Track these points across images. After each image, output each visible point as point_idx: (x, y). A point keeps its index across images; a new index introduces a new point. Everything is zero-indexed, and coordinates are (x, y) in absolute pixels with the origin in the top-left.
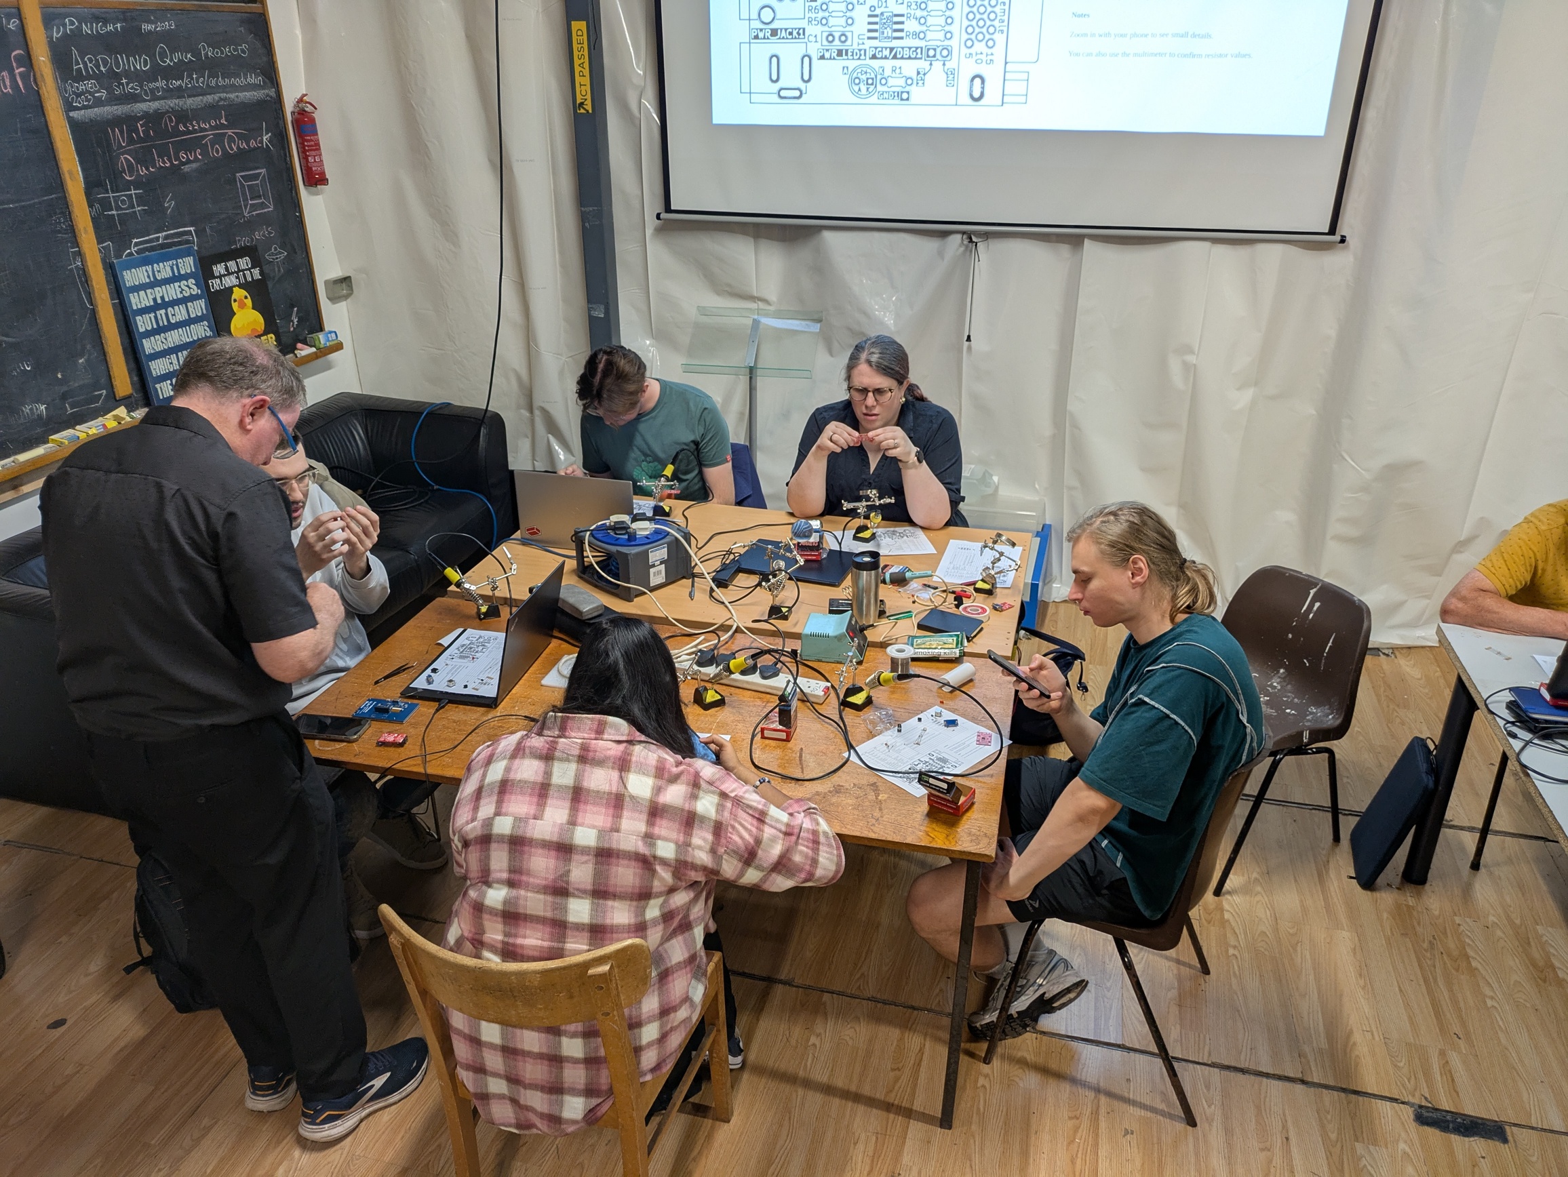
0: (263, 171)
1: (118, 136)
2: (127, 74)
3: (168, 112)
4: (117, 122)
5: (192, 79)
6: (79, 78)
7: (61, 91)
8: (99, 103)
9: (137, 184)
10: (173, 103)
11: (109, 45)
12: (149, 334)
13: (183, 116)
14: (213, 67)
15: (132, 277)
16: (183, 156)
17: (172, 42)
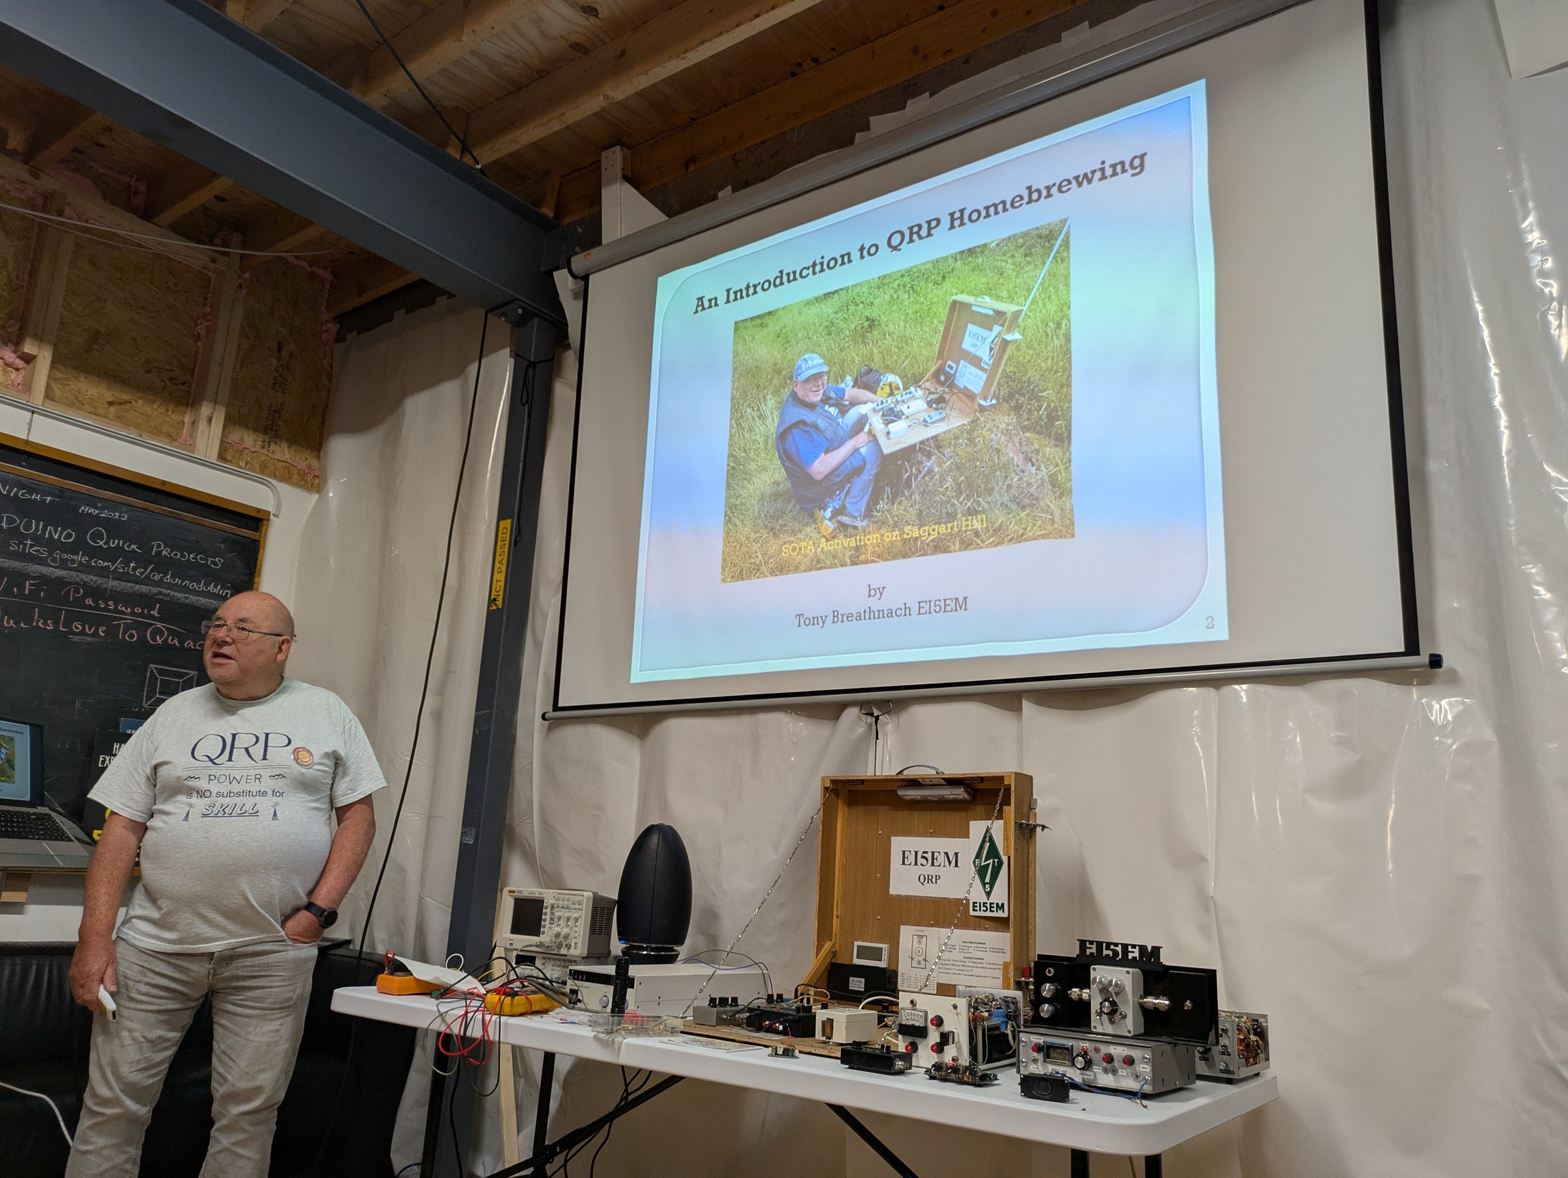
0: (193, 673)
2: (38, 540)
3: (77, 583)
5: (129, 566)
10: (86, 578)
11: (26, 509)
13: (97, 593)
14: (162, 565)
16: (77, 626)
17: (115, 529)
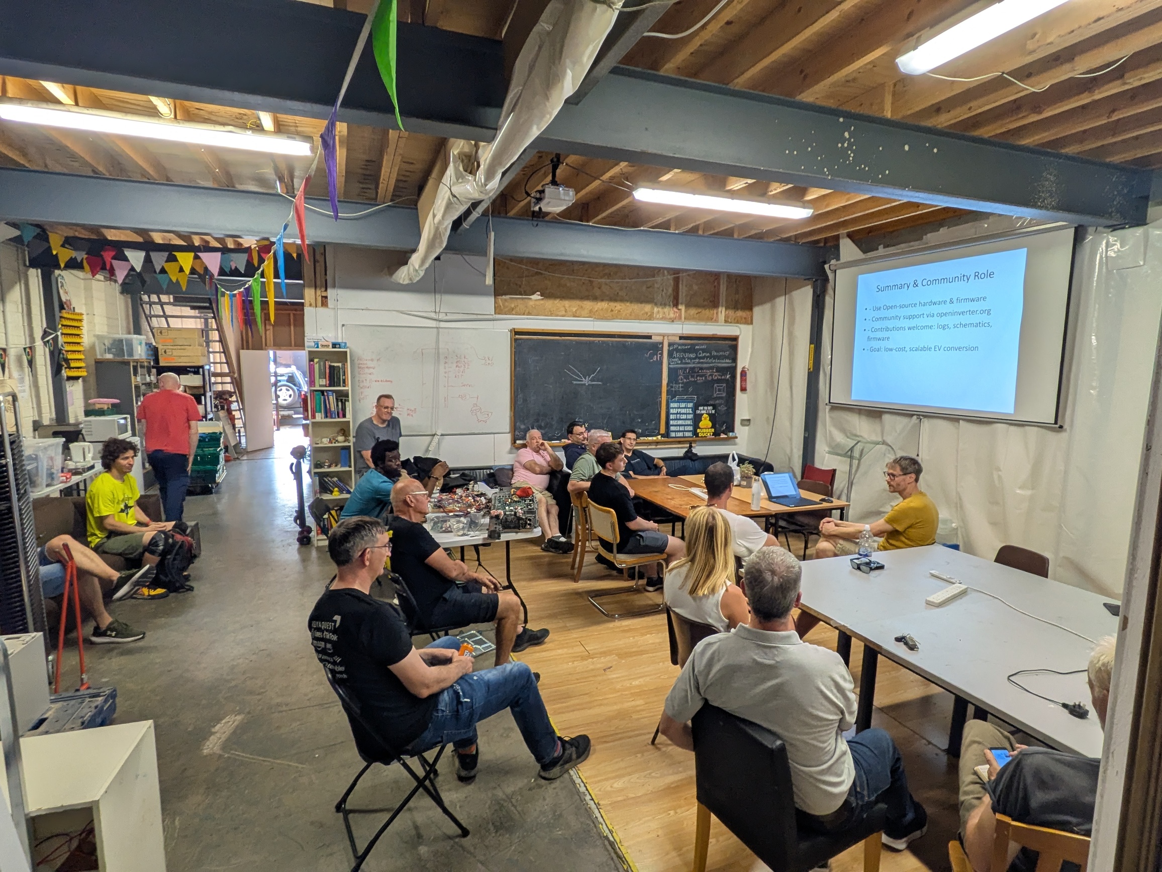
0: (725, 385)
1: (680, 372)
2: (688, 358)
3: (697, 367)
4: (681, 368)
5: (708, 360)
6: (674, 358)
7: (669, 360)
8: (677, 364)
9: (682, 383)
10: (699, 365)
11: (685, 351)
12: (672, 420)
13: (701, 369)
14: (715, 357)
15: (672, 405)
16: (698, 378)
17: (704, 351)
